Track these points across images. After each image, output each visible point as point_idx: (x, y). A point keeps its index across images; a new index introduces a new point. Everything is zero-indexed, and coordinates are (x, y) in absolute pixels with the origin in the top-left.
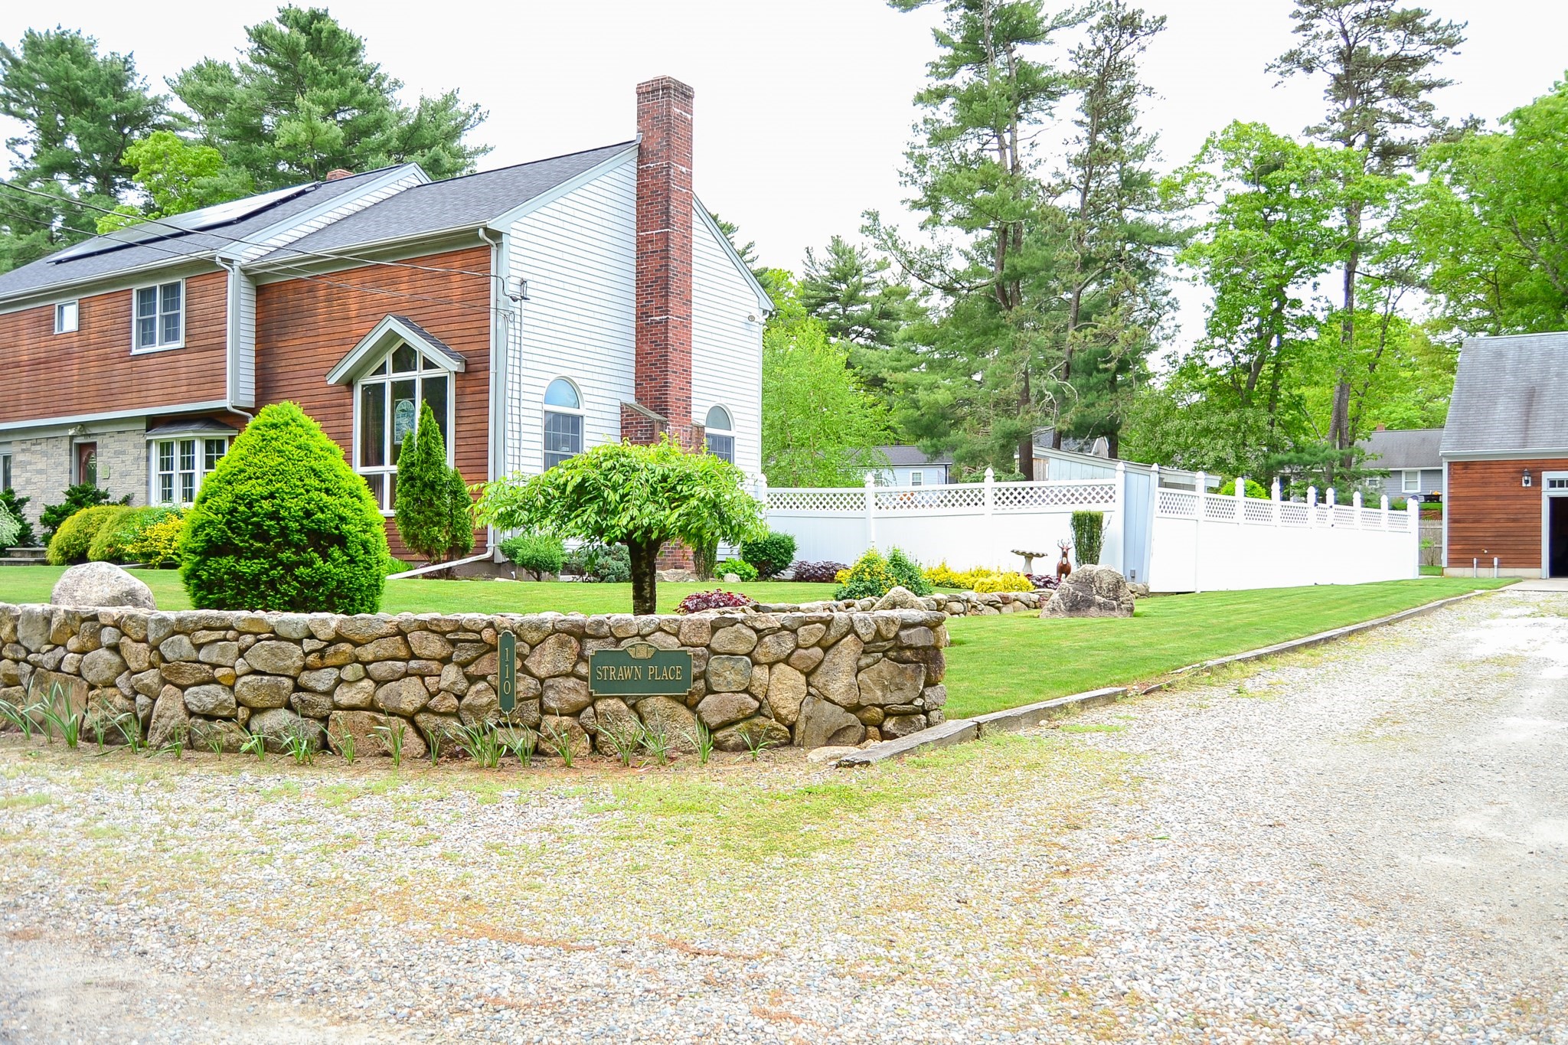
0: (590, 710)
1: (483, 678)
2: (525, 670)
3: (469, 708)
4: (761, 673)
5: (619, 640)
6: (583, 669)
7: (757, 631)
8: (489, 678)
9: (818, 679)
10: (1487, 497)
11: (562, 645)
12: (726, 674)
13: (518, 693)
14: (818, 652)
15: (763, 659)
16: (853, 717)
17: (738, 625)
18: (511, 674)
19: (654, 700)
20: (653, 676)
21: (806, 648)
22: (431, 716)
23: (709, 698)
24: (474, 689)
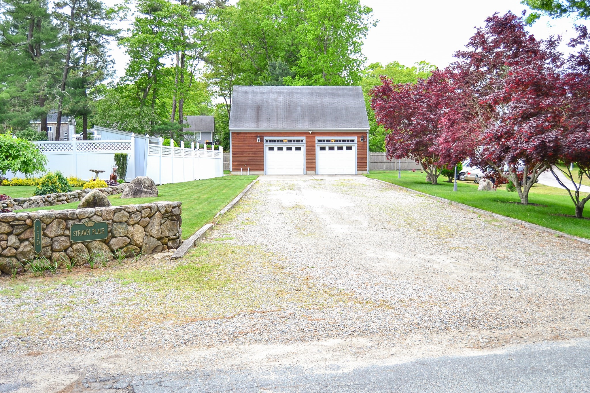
0: (70, 248)
1: (27, 240)
2: (45, 235)
3: (22, 253)
4: (130, 228)
5: (80, 220)
6: (67, 232)
7: (129, 213)
8: (30, 239)
9: (149, 229)
10: (245, 145)
11: (59, 223)
12: (119, 230)
13: (43, 244)
14: (148, 219)
15: (131, 223)
16: (159, 242)
17: (123, 211)
18: (40, 237)
19: (95, 242)
20: (94, 233)
21: (145, 218)
22: (4, 258)
23: (113, 240)
24: (23, 245)
